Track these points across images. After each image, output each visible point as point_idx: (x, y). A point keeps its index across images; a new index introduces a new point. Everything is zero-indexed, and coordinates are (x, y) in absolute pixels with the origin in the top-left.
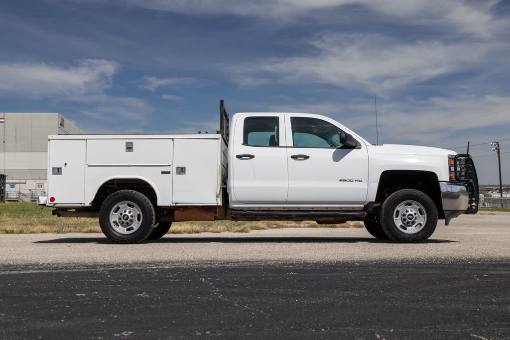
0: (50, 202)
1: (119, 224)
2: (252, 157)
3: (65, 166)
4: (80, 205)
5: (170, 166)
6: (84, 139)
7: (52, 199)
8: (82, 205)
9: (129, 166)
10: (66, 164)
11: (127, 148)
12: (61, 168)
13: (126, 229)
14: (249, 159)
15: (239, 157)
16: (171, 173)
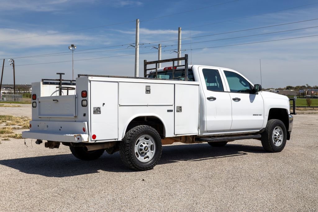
0: (92, 139)
1: (139, 154)
2: (215, 99)
3: (103, 106)
4: (114, 140)
5: (172, 105)
6: (117, 82)
7: (94, 137)
8: (116, 140)
9: (147, 106)
10: (104, 104)
11: (147, 90)
12: (99, 108)
13: (143, 158)
14: (213, 100)
15: (209, 99)
16: (173, 111)
